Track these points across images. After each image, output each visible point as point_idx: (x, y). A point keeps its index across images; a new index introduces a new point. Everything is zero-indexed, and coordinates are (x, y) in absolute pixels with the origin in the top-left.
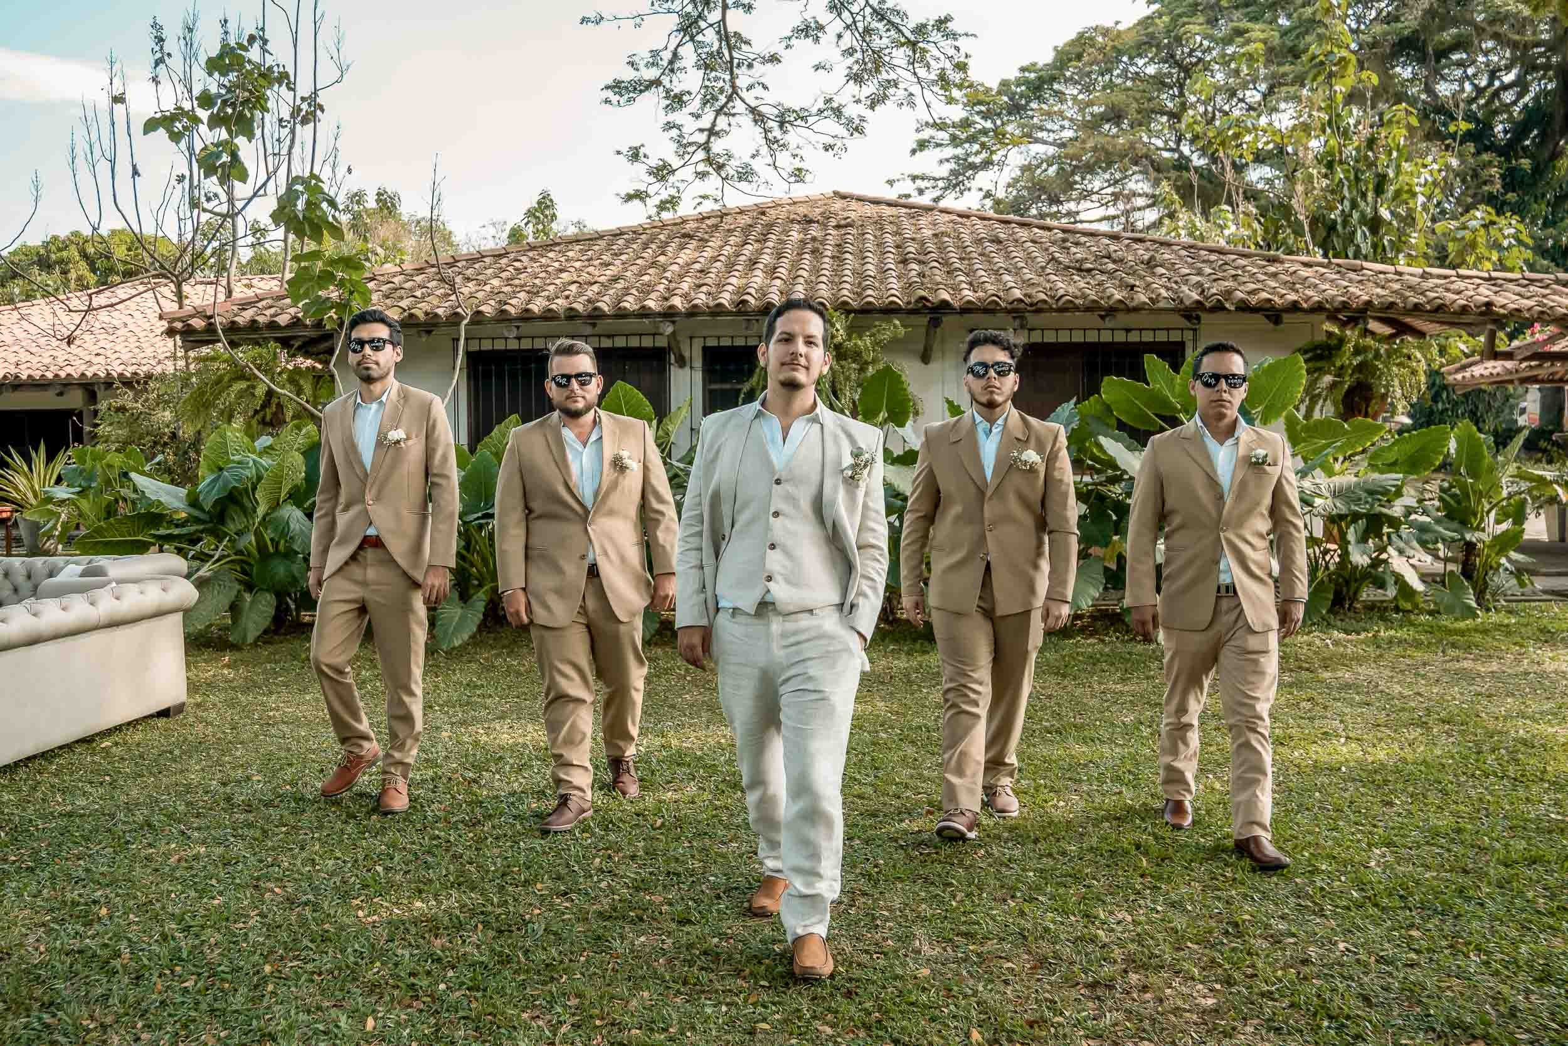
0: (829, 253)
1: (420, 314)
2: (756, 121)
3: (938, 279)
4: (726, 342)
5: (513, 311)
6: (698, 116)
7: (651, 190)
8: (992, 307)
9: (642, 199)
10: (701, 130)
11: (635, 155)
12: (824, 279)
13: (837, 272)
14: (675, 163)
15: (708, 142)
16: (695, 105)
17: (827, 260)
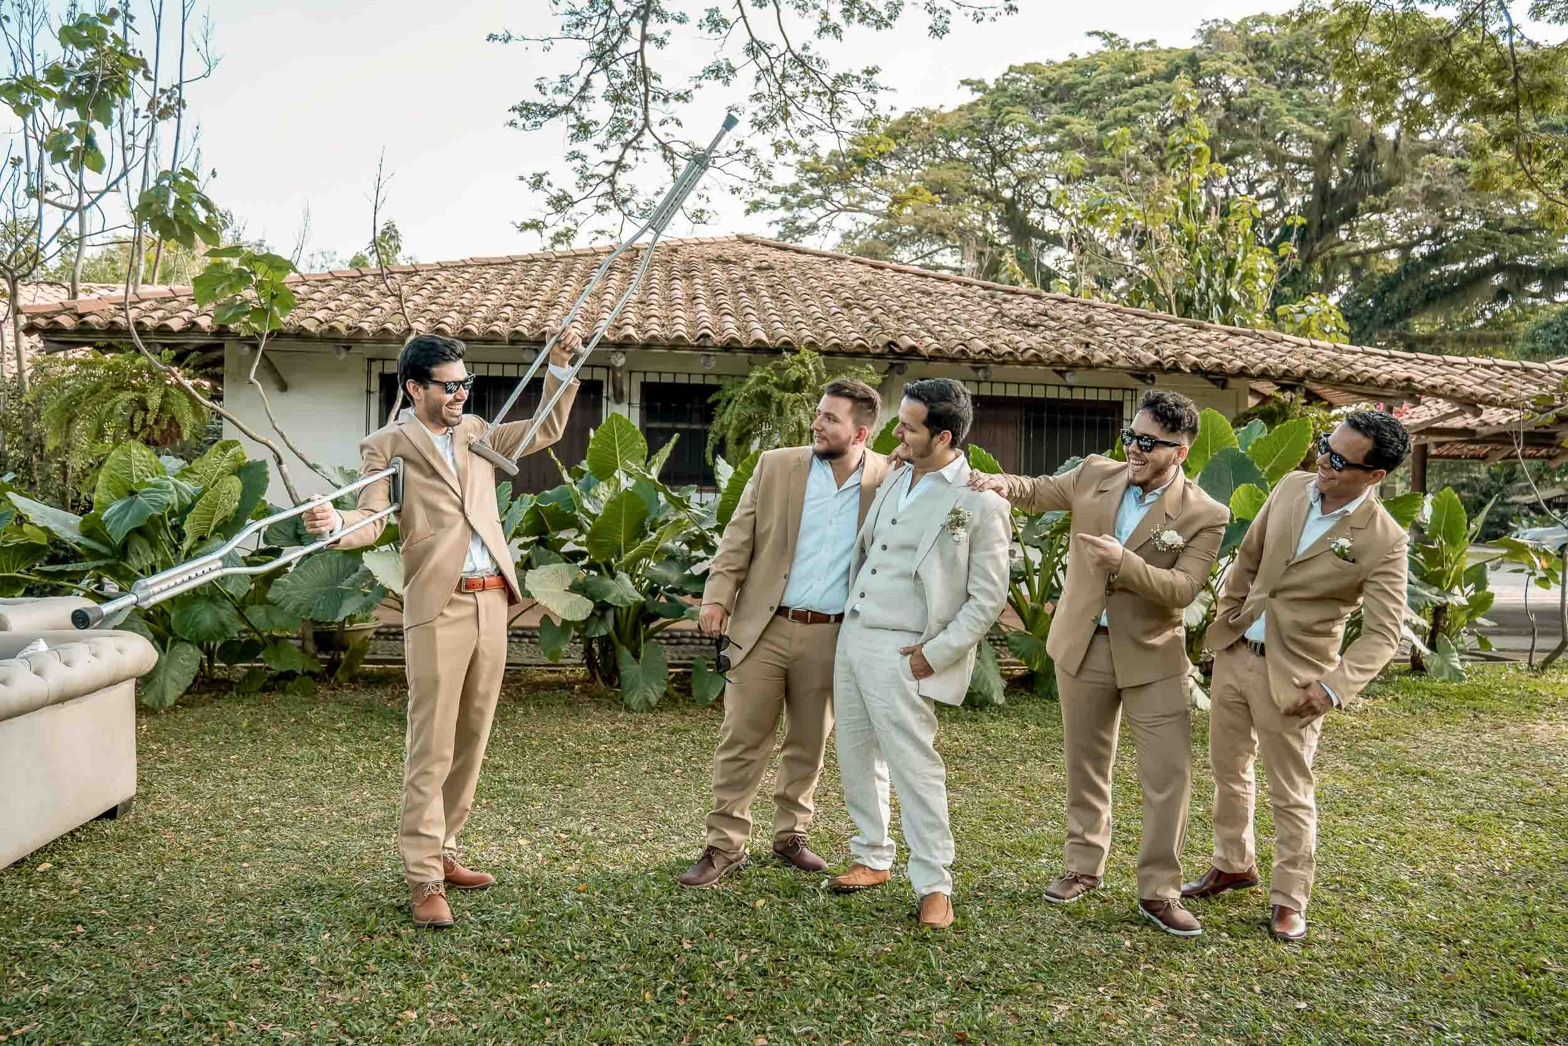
0: (765, 293)
2: (665, 157)
3: (893, 325)
6: (603, 148)
7: (549, 221)
8: (960, 356)
9: (539, 230)
10: (608, 163)
11: (538, 182)
12: (775, 318)
13: (785, 312)
14: (576, 195)
15: (613, 175)
16: (600, 137)
17: (767, 300)
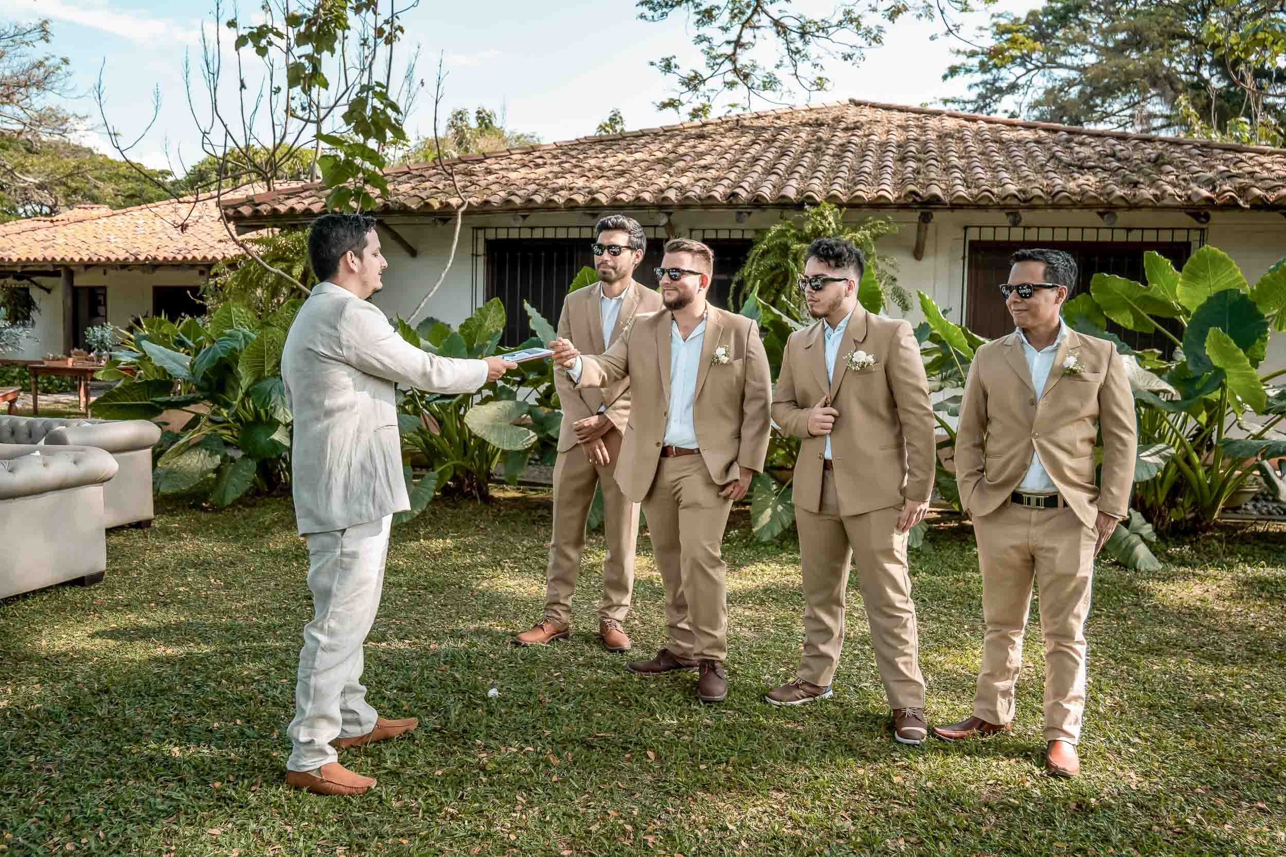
0: (830, 152)
1: (436, 205)
2: (778, 33)
3: (933, 175)
5: (518, 201)
6: (725, 29)
7: (684, 99)
8: (983, 202)
9: (676, 107)
10: (729, 42)
11: (668, 66)
12: (819, 174)
13: (834, 169)
14: (705, 72)
15: (734, 54)
17: (827, 158)
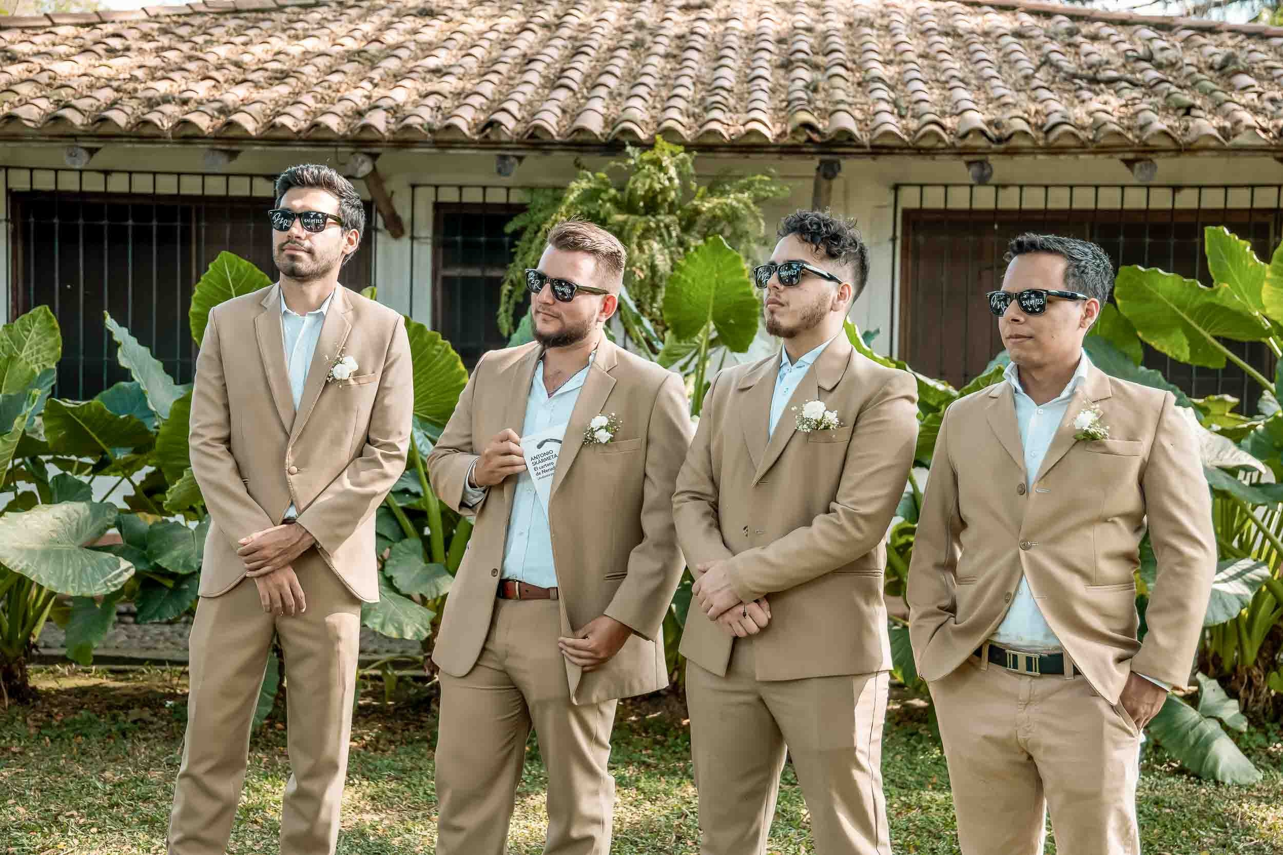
0: (661, 49)
3: (840, 95)
4: (473, 196)
5: (77, 119)
8: (926, 143)
12: (642, 90)
13: (669, 82)
17: (654, 60)
